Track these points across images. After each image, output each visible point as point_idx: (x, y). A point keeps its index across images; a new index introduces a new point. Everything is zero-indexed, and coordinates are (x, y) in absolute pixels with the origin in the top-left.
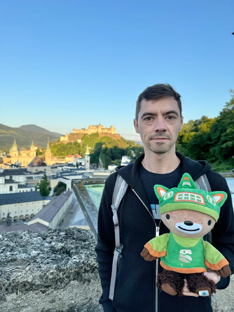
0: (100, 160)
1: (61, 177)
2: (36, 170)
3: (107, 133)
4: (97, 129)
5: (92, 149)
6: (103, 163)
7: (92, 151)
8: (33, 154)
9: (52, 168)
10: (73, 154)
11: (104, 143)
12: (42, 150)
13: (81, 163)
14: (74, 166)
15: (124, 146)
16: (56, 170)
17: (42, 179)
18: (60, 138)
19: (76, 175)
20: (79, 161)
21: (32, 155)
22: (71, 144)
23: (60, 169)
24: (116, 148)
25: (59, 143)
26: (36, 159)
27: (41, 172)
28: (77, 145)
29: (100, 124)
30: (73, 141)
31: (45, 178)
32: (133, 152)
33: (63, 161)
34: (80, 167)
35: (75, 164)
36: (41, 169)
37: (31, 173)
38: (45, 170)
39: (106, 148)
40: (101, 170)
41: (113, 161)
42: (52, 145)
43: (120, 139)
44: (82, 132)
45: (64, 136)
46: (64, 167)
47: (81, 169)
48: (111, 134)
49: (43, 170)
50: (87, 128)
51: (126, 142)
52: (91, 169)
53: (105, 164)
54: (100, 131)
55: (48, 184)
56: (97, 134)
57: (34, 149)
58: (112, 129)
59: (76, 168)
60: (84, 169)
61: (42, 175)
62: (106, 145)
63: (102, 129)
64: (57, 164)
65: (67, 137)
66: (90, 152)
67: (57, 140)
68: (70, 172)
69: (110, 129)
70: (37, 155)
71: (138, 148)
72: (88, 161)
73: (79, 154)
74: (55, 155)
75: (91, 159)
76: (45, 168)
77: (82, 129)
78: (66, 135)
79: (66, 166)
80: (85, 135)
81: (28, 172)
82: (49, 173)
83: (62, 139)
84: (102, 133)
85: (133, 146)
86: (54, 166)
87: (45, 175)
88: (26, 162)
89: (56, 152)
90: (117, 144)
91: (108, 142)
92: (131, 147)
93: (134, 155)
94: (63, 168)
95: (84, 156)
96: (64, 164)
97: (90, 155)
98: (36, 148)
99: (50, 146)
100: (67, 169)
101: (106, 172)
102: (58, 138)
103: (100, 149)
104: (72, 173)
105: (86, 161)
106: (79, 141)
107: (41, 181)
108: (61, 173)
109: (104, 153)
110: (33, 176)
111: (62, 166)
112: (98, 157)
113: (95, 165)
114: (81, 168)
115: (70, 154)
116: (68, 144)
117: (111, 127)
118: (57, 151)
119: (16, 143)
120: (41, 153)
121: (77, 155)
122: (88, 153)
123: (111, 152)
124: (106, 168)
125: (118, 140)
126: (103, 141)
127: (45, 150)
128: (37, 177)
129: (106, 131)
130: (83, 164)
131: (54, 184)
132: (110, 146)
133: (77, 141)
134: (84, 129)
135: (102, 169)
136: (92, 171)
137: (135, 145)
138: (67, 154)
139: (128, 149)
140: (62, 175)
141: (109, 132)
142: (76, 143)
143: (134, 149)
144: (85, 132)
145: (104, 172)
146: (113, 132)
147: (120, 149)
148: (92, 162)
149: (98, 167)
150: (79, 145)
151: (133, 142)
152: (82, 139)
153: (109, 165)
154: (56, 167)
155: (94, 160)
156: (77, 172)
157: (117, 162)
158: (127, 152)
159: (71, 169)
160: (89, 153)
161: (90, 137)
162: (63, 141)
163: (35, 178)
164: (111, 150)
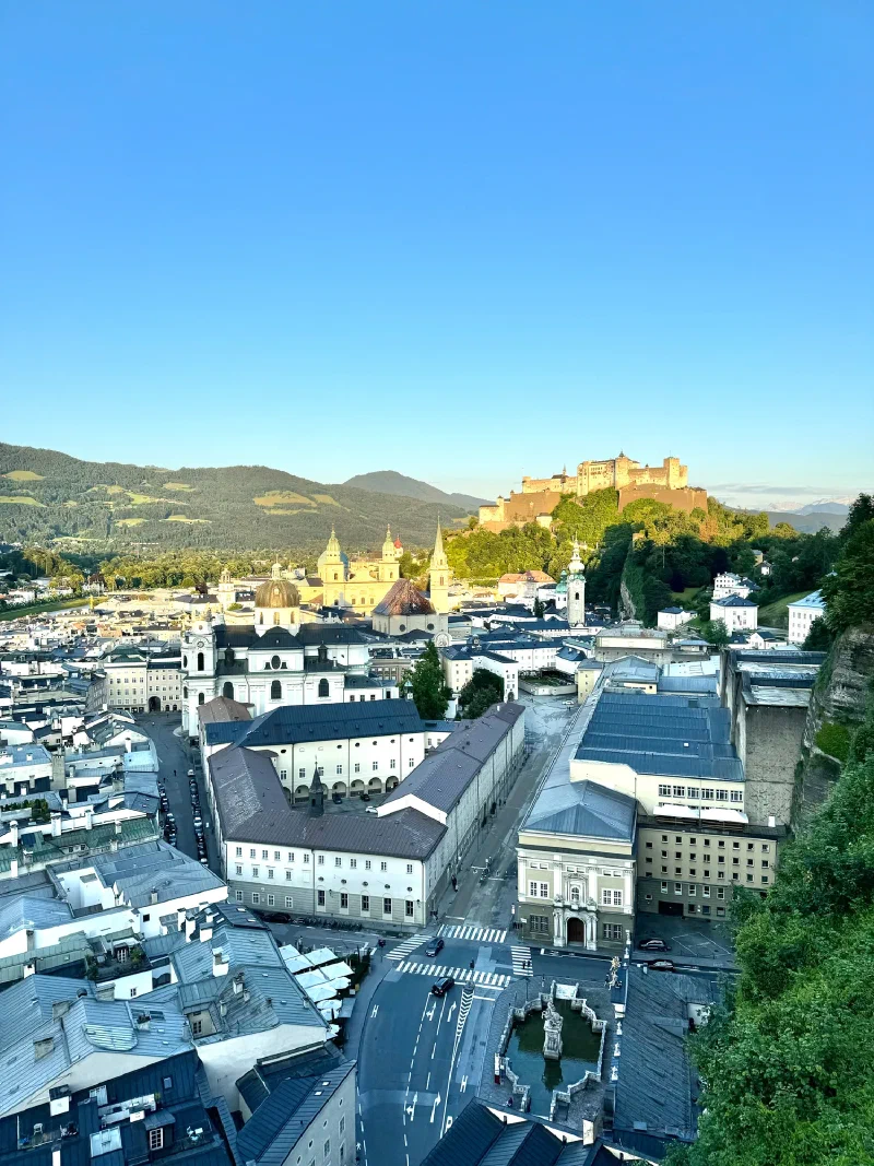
0: (625, 593)
1: (484, 652)
2: (402, 628)
3: (653, 487)
4: (610, 474)
5: (593, 550)
6: (636, 603)
7: (591, 559)
8: (389, 568)
9: (451, 620)
10: (522, 572)
11: (640, 527)
12: (421, 557)
13: (552, 603)
14: (528, 613)
15: (727, 536)
16: (464, 628)
17: (421, 657)
18: (477, 514)
19: (535, 645)
20: (544, 596)
21: (387, 578)
22: (514, 533)
23: (478, 622)
24: (686, 543)
25: (475, 531)
26: (398, 587)
27: (416, 635)
28: (538, 535)
29: (622, 455)
30: (521, 525)
31: (431, 653)
32: (760, 558)
33: (488, 594)
34: (547, 617)
35: (530, 604)
36: (418, 622)
37: (384, 636)
38: (431, 627)
39: (649, 544)
40: (627, 629)
41: (675, 596)
42: (450, 539)
43: (704, 507)
44: (556, 487)
45: (492, 506)
46: (494, 617)
47: (554, 625)
48: (668, 487)
49: (423, 628)
50: (572, 472)
51: (732, 519)
52: (590, 624)
53: (643, 607)
54: (623, 480)
55: (442, 675)
56: (612, 494)
57: (391, 552)
58: (674, 471)
59: (534, 619)
60: (566, 626)
61: (420, 644)
62: (646, 534)
63: (632, 472)
64: (469, 604)
65: (501, 511)
66: (586, 561)
67: (466, 521)
68: (516, 638)
69: (663, 471)
70: (401, 575)
71: (780, 540)
72: (577, 596)
73: (545, 569)
74: (462, 576)
75: (587, 586)
76: (431, 619)
77: (555, 477)
78: (498, 502)
79: (498, 612)
80: (564, 498)
81: (377, 633)
82: (444, 638)
83: (485, 516)
84: (633, 487)
85: (760, 533)
86: (458, 614)
87: (431, 645)
88: (367, 601)
89: (465, 565)
90: (695, 528)
91: (656, 523)
92: (751, 539)
93: (765, 571)
94: (489, 620)
95: (565, 577)
96: (492, 605)
97: (584, 572)
98: (400, 553)
99: (444, 545)
100: (504, 623)
101: (651, 637)
102: (470, 513)
103: (625, 547)
104: (520, 639)
105: (572, 598)
106: (545, 522)
107: (418, 666)
108: (481, 637)
109: (641, 563)
110: (392, 646)
111: (486, 614)
112: (619, 581)
113: (607, 612)
114: (553, 619)
115: (514, 572)
116: (504, 533)
117: (667, 461)
118: (468, 562)
119: (337, 536)
120: (415, 570)
121: (539, 575)
122: (577, 565)
123: (669, 558)
124: (651, 621)
125: (697, 513)
126: (637, 518)
127: (430, 557)
128: (404, 650)
129: (646, 479)
130: (559, 605)
131: (459, 675)
132: (662, 538)
133: (535, 522)
134: (563, 478)
135: (634, 627)
136: (593, 631)
137: (771, 530)
138: (504, 569)
139: (737, 546)
140: (486, 644)
141: (662, 482)
142: (532, 530)
143: (764, 545)
144: (567, 489)
145: (643, 636)
146: (676, 482)
147: (705, 547)
148: (591, 599)
149: (615, 616)
150: (545, 537)
151: (763, 518)
152: (554, 515)
153: (662, 609)
154: (466, 618)
155: (602, 594)
156: (538, 637)
157: (695, 598)
158: (735, 558)
159: (515, 625)
160: (582, 567)
161: (585, 505)
162: (486, 523)
163: (399, 655)
164: (668, 549)
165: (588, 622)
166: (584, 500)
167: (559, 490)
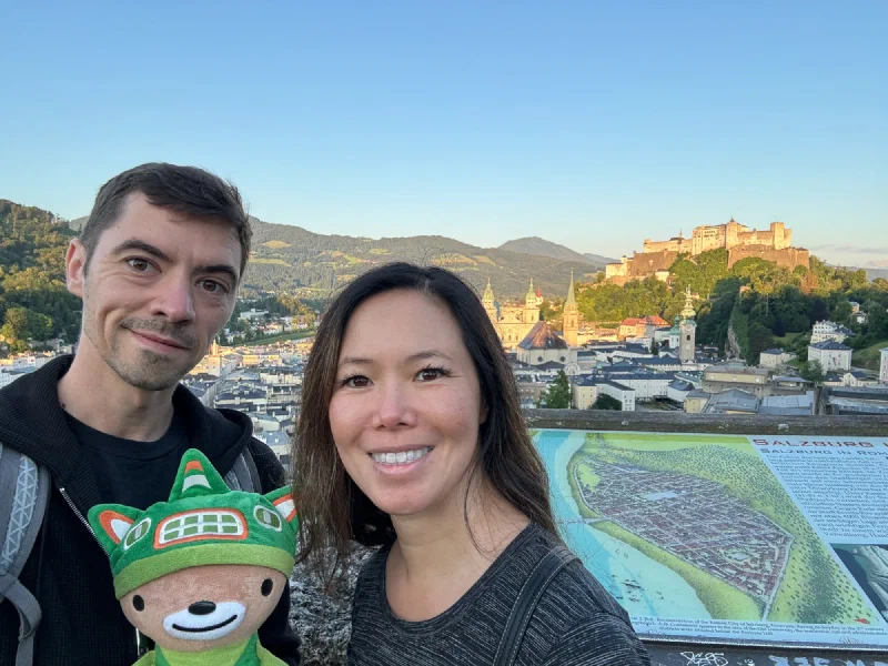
0: (731, 335)
1: (606, 381)
2: (540, 359)
3: (757, 247)
4: (722, 237)
5: (704, 300)
6: (741, 345)
7: (702, 307)
8: (533, 315)
9: (580, 354)
10: (642, 317)
11: (747, 281)
12: (556, 304)
13: (666, 343)
14: (645, 351)
15: (827, 288)
16: (591, 361)
17: (554, 382)
18: (604, 270)
19: (650, 376)
20: (660, 336)
21: (529, 320)
22: (635, 284)
23: (602, 357)
24: (788, 295)
25: (602, 284)
26: (538, 328)
27: (551, 365)
28: (656, 287)
29: (732, 221)
30: (642, 278)
31: (562, 380)
32: (856, 308)
33: (611, 335)
34: (661, 354)
35: (647, 344)
36: (552, 355)
37: (525, 365)
38: (563, 359)
39: (755, 295)
40: (732, 366)
41: (777, 339)
42: (581, 290)
43: (806, 264)
44: (673, 247)
45: (618, 263)
46: (615, 353)
47: (667, 360)
48: (773, 248)
49: (556, 360)
50: (687, 236)
51: (832, 274)
52: (700, 361)
53: (746, 346)
54: (732, 240)
55: (571, 397)
56: (722, 253)
57: (534, 301)
58: (779, 233)
59: (650, 356)
60: (678, 362)
61: (554, 372)
62: (752, 287)
63: (740, 234)
64: (594, 343)
65: (625, 267)
66: (698, 308)
67: (594, 275)
68: (635, 370)
69: (770, 233)
70: (541, 318)
71: (877, 294)
72: (689, 338)
73: (661, 315)
74: (591, 319)
75: (697, 329)
76: (564, 353)
77: (672, 239)
78: (623, 260)
79: (620, 349)
80: (680, 256)
81: (519, 362)
82: (573, 368)
83: (610, 272)
84: (741, 248)
85: (856, 286)
86: (586, 350)
87: (562, 373)
88: (513, 337)
89: (593, 311)
90: (797, 282)
91: (761, 277)
92: (849, 291)
93: (860, 320)
94: (611, 355)
95: (678, 322)
96: (614, 343)
97: (695, 318)
98: (540, 301)
99: (576, 295)
100: (625, 358)
101: (753, 373)
102: (599, 269)
103: (733, 298)
104: (638, 371)
105: (683, 338)
106: (663, 276)
107: (552, 389)
108: (604, 369)
109: (746, 311)
110: (532, 373)
111: (609, 351)
112: (726, 326)
113: (713, 351)
114: (667, 356)
115: (634, 316)
116: (627, 285)
117: (773, 225)
118: (595, 308)
119: (492, 288)
120: (552, 314)
121: (656, 318)
122: (689, 312)
123: (772, 308)
124: (753, 360)
125: (800, 269)
126: (744, 273)
127: (563, 304)
128: (541, 376)
129: (754, 240)
130: (672, 345)
131: (585, 397)
132: (766, 290)
133: (654, 277)
134: (680, 240)
135: (738, 364)
136: (702, 367)
137: (869, 282)
138: (625, 315)
139: (834, 296)
140: (609, 374)
141: (768, 243)
142: (651, 283)
143: (860, 297)
144: (683, 249)
145: (745, 372)
146: (780, 243)
147: (805, 299)
148: (701, 340)
149: (722, 355)
150: (662, 288)
151: (861, 274)
152: (671, 270)
153: (765, 350)
154: (592, 353)
155: (711, 334)
156: (653, 370)
157: (794, 341)
158: (832, 308)
159: (633, 359)
160: (693, 313)
161: (699, 263)
162: (612, 277)
163: (537, 380)
164: (771, 300)
165: (698, 360)
166: (698, 258)
167: (677, 250)
